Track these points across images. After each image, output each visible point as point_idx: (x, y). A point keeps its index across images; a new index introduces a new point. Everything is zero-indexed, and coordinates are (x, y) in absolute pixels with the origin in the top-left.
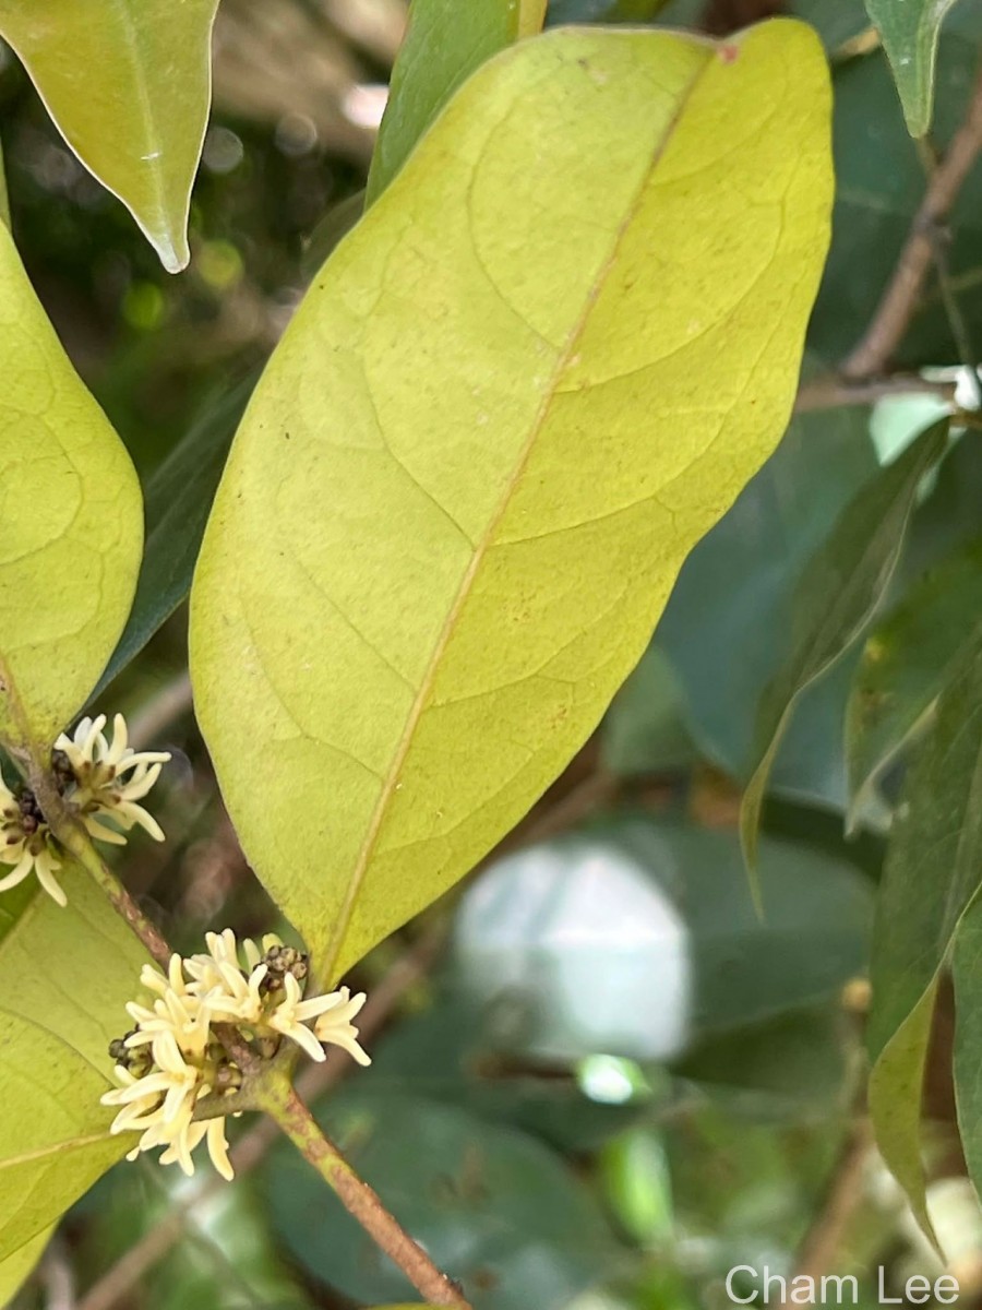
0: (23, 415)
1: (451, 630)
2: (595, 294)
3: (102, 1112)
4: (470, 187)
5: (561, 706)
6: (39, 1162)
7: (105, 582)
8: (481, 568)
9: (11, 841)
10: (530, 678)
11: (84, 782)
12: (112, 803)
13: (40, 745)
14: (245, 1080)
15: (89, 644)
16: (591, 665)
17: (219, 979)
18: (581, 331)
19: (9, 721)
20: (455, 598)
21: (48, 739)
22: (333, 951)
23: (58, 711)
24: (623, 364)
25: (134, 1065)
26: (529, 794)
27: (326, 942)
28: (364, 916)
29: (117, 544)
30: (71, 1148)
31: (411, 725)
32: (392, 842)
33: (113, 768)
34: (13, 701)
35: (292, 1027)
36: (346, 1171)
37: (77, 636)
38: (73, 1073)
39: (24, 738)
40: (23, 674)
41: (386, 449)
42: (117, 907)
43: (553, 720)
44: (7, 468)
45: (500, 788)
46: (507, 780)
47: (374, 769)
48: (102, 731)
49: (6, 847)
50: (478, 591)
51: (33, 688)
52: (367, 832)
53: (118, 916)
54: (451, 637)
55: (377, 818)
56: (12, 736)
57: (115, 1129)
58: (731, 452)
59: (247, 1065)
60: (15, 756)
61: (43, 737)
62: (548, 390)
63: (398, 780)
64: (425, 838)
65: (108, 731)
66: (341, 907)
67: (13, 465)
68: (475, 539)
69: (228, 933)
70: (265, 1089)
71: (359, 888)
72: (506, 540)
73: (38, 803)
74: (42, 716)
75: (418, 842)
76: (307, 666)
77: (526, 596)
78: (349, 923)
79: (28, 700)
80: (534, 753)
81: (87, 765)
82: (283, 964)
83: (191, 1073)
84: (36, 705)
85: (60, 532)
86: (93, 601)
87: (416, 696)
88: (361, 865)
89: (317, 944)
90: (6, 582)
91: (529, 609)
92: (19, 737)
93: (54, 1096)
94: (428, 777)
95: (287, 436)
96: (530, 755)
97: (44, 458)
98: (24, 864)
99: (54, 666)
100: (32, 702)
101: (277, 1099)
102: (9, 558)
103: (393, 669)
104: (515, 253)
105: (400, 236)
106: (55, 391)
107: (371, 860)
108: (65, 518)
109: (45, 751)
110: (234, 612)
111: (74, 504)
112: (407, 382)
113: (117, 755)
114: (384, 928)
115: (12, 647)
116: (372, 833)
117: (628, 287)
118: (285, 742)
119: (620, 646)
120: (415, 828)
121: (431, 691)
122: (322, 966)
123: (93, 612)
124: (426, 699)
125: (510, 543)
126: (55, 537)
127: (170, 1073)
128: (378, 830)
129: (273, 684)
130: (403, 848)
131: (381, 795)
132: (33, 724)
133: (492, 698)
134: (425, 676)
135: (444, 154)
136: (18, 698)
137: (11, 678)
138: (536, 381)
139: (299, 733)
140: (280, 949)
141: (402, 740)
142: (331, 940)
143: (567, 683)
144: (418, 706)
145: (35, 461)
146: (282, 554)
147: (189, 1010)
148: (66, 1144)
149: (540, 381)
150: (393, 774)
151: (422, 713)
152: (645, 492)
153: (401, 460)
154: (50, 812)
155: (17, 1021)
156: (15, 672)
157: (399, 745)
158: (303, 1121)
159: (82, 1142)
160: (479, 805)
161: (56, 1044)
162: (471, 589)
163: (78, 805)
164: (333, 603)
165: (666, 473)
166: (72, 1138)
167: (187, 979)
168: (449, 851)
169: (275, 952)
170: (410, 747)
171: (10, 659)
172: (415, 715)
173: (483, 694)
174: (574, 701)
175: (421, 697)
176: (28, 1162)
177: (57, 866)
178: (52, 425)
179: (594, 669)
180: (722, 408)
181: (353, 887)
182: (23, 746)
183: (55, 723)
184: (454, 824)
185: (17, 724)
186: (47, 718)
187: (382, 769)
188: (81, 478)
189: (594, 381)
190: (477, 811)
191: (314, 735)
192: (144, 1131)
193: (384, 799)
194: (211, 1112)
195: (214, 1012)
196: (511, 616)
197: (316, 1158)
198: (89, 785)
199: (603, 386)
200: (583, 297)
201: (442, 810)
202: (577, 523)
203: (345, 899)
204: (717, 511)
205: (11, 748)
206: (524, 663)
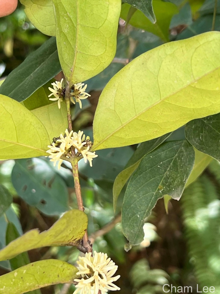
0: (104, 36)
1: (148, 109)
2: (206, 75)
3: (46, 148)
4: (198, 47)
5: (157, 130)
6: (32, 149)
7: (99, 67)
8: (159, 103)
9: (57, 94)
10: (155, 123)
11: (75, 92)
12: (77, 98)
13: (72, 83)
14: (71, 157)
15: (89, 74)
16: (166, 127)
17: (77, 139)
18: (200, 79)
19: (69, 76)
20: (152, 105)
21: (74, 83)
22: (97, 146)
23: (78, 80)
24: (203, 87)
25: (56, 144)
26: (143, 140)
27: (97, 144)
28: (105, 143)
29: (105, 63)
30: (38, 150)
31: (132, 120)
32: (117, 135)
33: (81, 92)
34: (72, 74)
35: (84, 154)
36: (78, 181)
37: (89, 71)
38: (46, 139)
39: (70, 80)
40: (76, 71)
41: (157, 76)
42: (68, 117)
43: (154, 131)
44: (96, 41)
45: (139, 137)
46: (141, 136)
47: (122, 122)
48: (82, 86)
49: (56, 94)
50: (157, 106)
51: (76, 74)
52: (114, 131)
53: (67, 118)
54: (148, 110)
55: (117, 130)
56: (68, 79)
57: (47, 152)
58: (210, 109)
59: (73, 155)
60: (66, 82)
61: (73, 82)
62: (189, 84)
63: (125, 126)
64: (123, 137)
65: (83, 87)
66: (103, 140)
67: (97, 41)
68: (162, 98)
69: (82, 132)
70: (74, 160)
71: (107, 139)
72: (166, 101)
73: (66, 92)
74: (75, 79)
75: (121, 137)
76: (122, 100)
77: (164, 111)
78: (102, 143)
79: (74, 75)
80: (148, 134)
81: (77, 90)
82: (88, 143)
83: (64, 151)
84: (75, 77)
85: (97, 55)
86: (95, 68)
87: (136, 115)
88: (110, 135)
89: (95, 143)
90: (83, 56)
91: (163, 113)
92: (69, 80)
93: (41, 141)
94: (129, 128)
95: (143, 64)
96: (147, 134)
97: (102, 44)
98: (57, 98)
99: (82, 73)
100: (75, 76)
101: (74, 163)
102: (86, 53)
103: (135, 109)
104: (198, 61)
105: (182, 47)
106: (111, 36)
107: (112, 135)
108: (99, 54)
109: (72, 85)
110: (116, 85)
111: (102, 53)
112: (168, 68)
113: (82, 91)
114: (107, 147)
115: (77, 66)
116: (115, 132)
117: (212, 77)
118: (110, 109)
119: (172, 127)
120: (122, 135)
121: (139, 117)
122: (94, 147)
123: (94, 70)
124: (137, 117)
125: (167, 102)
126: (96, 55)
127: (61, 149)
128: (116, 132)
129: (115, 99)
130: (118, 137)
131: (120, 127)
132: (73, 79)
133: (147, 123)
134: (139, 114)
135: (197, 40)
136: (73, 74)
137: (74, 70)
138: (188, 81)
139: (114, 109)
140: (89, 141)
141: (129, 121)
142: (98, 144)
143: (160, 127)
144: (135, 117)
145: (101, 43)
146: (130, 81)
147: (70, 141)
148: (38, 149)
149: (188, 82)
150: (124, 125)
151: (135, 119)
152: (192, 107)
153: (158, 79)
154: (67, 95)
155: (43, 126)
156: (75, 70)
157: (128, 121)
158: (76, 169)
159: (40, 150)
160: (134, 137)
161: (46, 133)
162: (156, 105)
163: (71, 95)
164: (133, 94)
165: (198, 106)
166: (39, 148)
167: (72, 136)
168: (125, 141)
169: (88, 140)
170: (130, 123)
171: (76, 68)
172: (134, 118)
173: (146, 121)
174: (159, 131)
175: (137, 116)
176: (30, 148)
177: (62, 101)
178: (107, 40)
179: (166, 128)
180: (213, 102)
181: (106, 138)
182: (69, 82)
183: (76, 82)
184: (129, 138)
185: (70, 78)
186: (75, 80)
187: (123, 123)
188: (106, 50)
189: (197, 87)
190: (133, 138)
191: (116, 111)
192: (51, 155)
193: (120, 128)
194: (63, 158)
195: (73, 144)
196: (159, 112)
197: (75, 176)
198: (75, 93)
199: (198, 89)
200: (204, 74)
201: (128, 135)
202: (179, 105)
203: (104, 139)
204: (201, 116)
205: (67, 81)
206: (156, 121)
